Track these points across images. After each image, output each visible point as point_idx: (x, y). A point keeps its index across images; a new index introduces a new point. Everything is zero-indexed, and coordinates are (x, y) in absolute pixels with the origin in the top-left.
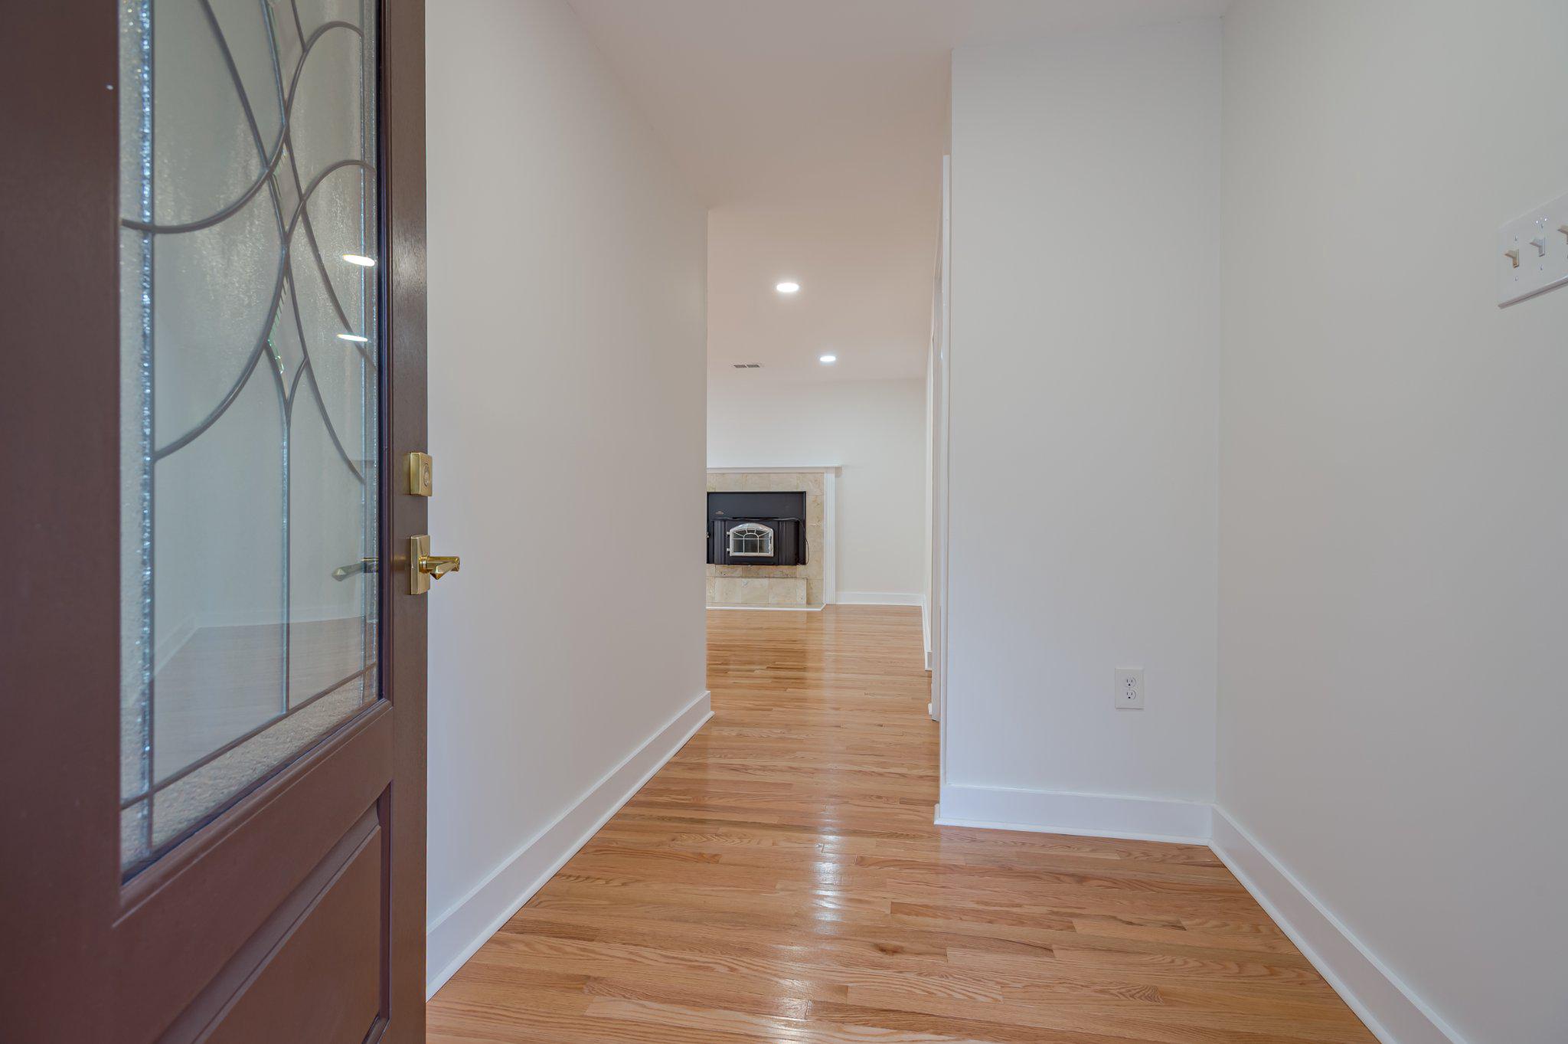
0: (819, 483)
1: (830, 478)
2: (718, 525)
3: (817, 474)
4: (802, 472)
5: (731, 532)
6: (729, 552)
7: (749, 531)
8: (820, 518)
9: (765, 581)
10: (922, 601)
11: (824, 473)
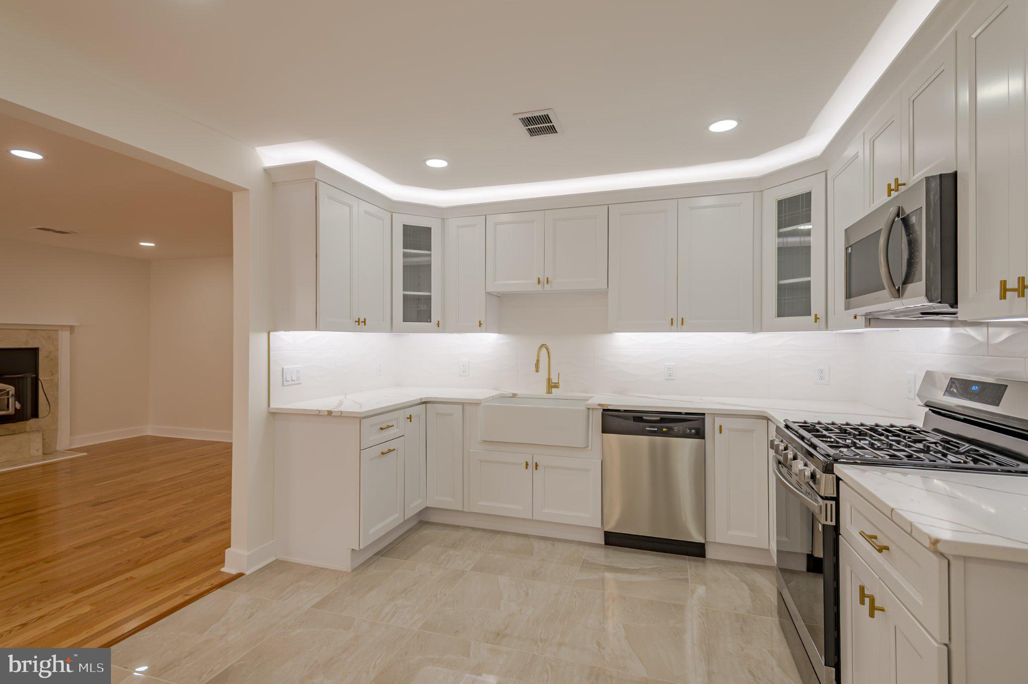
0: (52, 340)
1: (64, 336)
3: (49, 331)
4: (33, 329)
8: (54, 372)
10: (150, 430)
11: (58, 330)
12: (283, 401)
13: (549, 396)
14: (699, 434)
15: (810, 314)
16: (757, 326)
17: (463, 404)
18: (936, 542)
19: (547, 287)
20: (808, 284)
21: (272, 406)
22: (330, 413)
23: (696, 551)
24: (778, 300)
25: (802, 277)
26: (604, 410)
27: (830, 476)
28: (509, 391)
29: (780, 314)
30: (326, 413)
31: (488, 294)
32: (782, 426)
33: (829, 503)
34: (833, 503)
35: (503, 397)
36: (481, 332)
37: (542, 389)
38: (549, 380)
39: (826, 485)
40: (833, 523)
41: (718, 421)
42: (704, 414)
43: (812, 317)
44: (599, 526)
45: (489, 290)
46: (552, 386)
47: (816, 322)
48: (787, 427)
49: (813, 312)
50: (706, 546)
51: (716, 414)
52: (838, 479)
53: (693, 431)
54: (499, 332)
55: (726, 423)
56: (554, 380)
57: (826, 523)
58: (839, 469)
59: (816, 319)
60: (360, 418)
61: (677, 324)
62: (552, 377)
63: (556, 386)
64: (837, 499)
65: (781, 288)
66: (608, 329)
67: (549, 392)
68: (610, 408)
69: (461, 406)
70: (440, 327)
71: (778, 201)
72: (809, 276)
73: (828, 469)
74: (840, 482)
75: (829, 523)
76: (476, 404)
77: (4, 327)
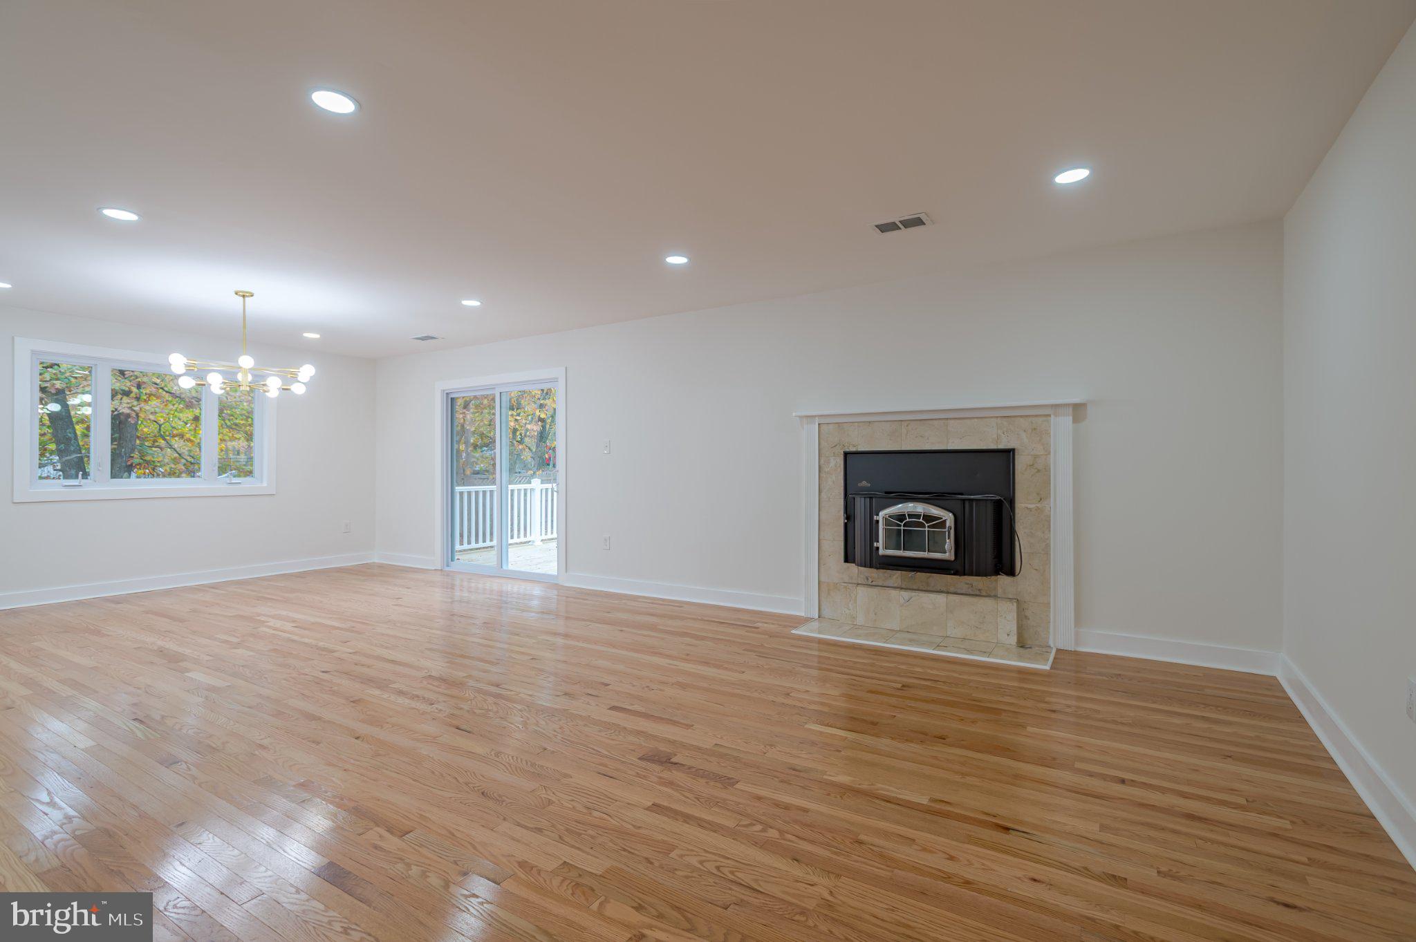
0: (1040, 434)
1: (1062, 426)
2: (860, 504)
4: (1008, 416)
5: (881, 517)
6: (878, 548)
7: (910, 516)
8: (1043, 494)
9: (941, 599)
11: (1049, 415)
77: (960, 415)
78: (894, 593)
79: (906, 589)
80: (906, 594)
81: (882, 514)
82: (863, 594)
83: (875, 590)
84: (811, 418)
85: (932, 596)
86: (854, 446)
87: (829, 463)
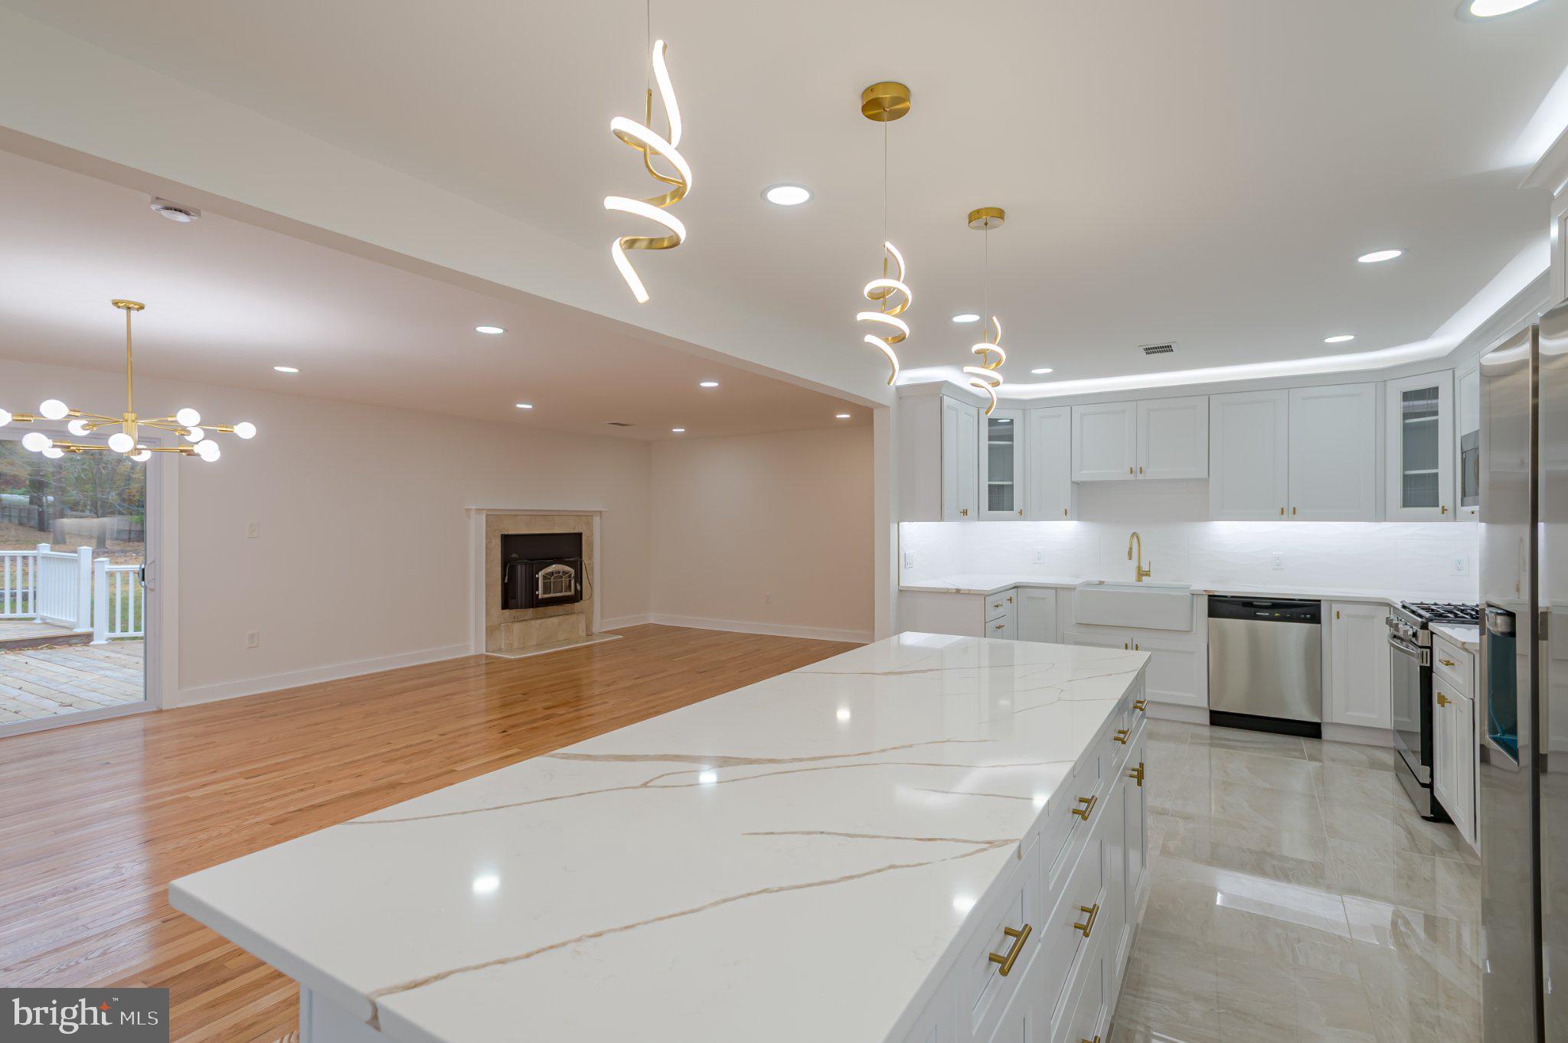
0: (590, 525)
1: (597, 520)
2: (520, 570)
3: (587, 516)
4: (578, 515)
5: (540, 575)
6: (538, 595)
7: (556, 573)
8: (591, 557)
9: (555, 620)
10: (653, 618)
11: (592, 516)
12: (910, 580)
13: (1140, 584)
14: (1315, 618)
15: (1438, 506)
16: (1380, 514)
17: (1057, 589)
18: (1464, 643)
19: (1140, 477)
20: (1436, 475)
21: (901, 585)
22: (958, 591)
23: (1312, 731)
24: (1404, 491)
25: (1429, 468)
26: (1209, 596)
27: (1426, 631)
28: (1095, 579)
29: (1406, 503)
30: (955, 591)
31: (1073, 482)
32: (1399, 606)
33: (1425, 650)
34: (1428, 651)
35: (1088, 584)
36: (1067, 520)
37: (1131, 578)
38: (1139, 568)
39: (1423, 638)
40: (1428, 665)
41: (1336, 607)
42: (1320, 601)
43: (1440, 509)
44: (1205, 705)
45: (1076, 479)
46: (1142, 574)
47: (1443, 513)
48: (1404, 607)
49: (1440, 506)
50: (1322, 725)
51: (1333, 601)
52: (1432, 633)
53: (1308, 616)
54: (1078, 520)
55: (1345, 610)
56: (1145, 568)
57: (1423, 665)
58: (1432, 626)
59: (1444, 510)
60: (984, 596)
61: (1288, 512)
62: (1142, 565)
63: (1148, 574)
64: (1431, 648)
65: (1406, 479)
66: (1207, 517)
67: (1139, 580)
68: (1216, 594)
69: (1054, 591)
70: (1022, 515)
71: (1404, 393)
72: (1437, 468)
73: (1424, 626)
74: (1434, 635)
75: (1424, 664)
76: (1070, 589)
77: (560, 514)
78: (533, 622)
79: (537, 619)
80: (539, 621)
81: (540, 573)
82: (517, 627)
83: (524, 623)
84: (479, 510)
85: (551, 619)
86: (507, 531)
87: (491, 542)
